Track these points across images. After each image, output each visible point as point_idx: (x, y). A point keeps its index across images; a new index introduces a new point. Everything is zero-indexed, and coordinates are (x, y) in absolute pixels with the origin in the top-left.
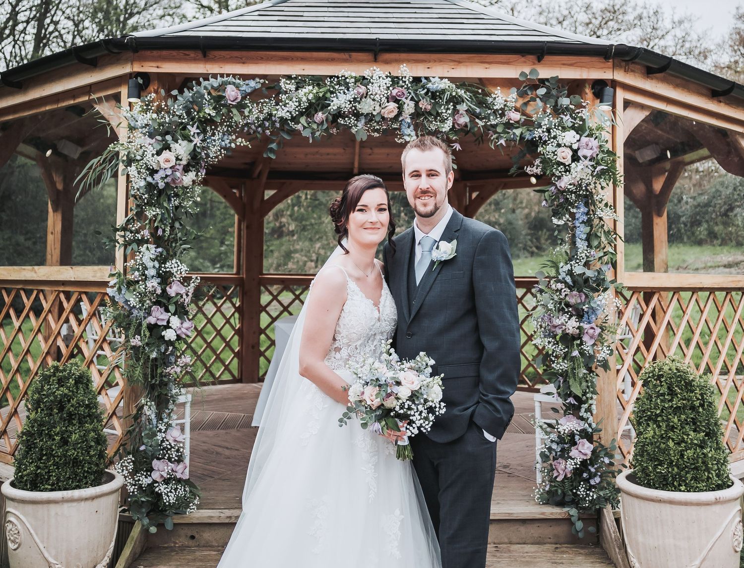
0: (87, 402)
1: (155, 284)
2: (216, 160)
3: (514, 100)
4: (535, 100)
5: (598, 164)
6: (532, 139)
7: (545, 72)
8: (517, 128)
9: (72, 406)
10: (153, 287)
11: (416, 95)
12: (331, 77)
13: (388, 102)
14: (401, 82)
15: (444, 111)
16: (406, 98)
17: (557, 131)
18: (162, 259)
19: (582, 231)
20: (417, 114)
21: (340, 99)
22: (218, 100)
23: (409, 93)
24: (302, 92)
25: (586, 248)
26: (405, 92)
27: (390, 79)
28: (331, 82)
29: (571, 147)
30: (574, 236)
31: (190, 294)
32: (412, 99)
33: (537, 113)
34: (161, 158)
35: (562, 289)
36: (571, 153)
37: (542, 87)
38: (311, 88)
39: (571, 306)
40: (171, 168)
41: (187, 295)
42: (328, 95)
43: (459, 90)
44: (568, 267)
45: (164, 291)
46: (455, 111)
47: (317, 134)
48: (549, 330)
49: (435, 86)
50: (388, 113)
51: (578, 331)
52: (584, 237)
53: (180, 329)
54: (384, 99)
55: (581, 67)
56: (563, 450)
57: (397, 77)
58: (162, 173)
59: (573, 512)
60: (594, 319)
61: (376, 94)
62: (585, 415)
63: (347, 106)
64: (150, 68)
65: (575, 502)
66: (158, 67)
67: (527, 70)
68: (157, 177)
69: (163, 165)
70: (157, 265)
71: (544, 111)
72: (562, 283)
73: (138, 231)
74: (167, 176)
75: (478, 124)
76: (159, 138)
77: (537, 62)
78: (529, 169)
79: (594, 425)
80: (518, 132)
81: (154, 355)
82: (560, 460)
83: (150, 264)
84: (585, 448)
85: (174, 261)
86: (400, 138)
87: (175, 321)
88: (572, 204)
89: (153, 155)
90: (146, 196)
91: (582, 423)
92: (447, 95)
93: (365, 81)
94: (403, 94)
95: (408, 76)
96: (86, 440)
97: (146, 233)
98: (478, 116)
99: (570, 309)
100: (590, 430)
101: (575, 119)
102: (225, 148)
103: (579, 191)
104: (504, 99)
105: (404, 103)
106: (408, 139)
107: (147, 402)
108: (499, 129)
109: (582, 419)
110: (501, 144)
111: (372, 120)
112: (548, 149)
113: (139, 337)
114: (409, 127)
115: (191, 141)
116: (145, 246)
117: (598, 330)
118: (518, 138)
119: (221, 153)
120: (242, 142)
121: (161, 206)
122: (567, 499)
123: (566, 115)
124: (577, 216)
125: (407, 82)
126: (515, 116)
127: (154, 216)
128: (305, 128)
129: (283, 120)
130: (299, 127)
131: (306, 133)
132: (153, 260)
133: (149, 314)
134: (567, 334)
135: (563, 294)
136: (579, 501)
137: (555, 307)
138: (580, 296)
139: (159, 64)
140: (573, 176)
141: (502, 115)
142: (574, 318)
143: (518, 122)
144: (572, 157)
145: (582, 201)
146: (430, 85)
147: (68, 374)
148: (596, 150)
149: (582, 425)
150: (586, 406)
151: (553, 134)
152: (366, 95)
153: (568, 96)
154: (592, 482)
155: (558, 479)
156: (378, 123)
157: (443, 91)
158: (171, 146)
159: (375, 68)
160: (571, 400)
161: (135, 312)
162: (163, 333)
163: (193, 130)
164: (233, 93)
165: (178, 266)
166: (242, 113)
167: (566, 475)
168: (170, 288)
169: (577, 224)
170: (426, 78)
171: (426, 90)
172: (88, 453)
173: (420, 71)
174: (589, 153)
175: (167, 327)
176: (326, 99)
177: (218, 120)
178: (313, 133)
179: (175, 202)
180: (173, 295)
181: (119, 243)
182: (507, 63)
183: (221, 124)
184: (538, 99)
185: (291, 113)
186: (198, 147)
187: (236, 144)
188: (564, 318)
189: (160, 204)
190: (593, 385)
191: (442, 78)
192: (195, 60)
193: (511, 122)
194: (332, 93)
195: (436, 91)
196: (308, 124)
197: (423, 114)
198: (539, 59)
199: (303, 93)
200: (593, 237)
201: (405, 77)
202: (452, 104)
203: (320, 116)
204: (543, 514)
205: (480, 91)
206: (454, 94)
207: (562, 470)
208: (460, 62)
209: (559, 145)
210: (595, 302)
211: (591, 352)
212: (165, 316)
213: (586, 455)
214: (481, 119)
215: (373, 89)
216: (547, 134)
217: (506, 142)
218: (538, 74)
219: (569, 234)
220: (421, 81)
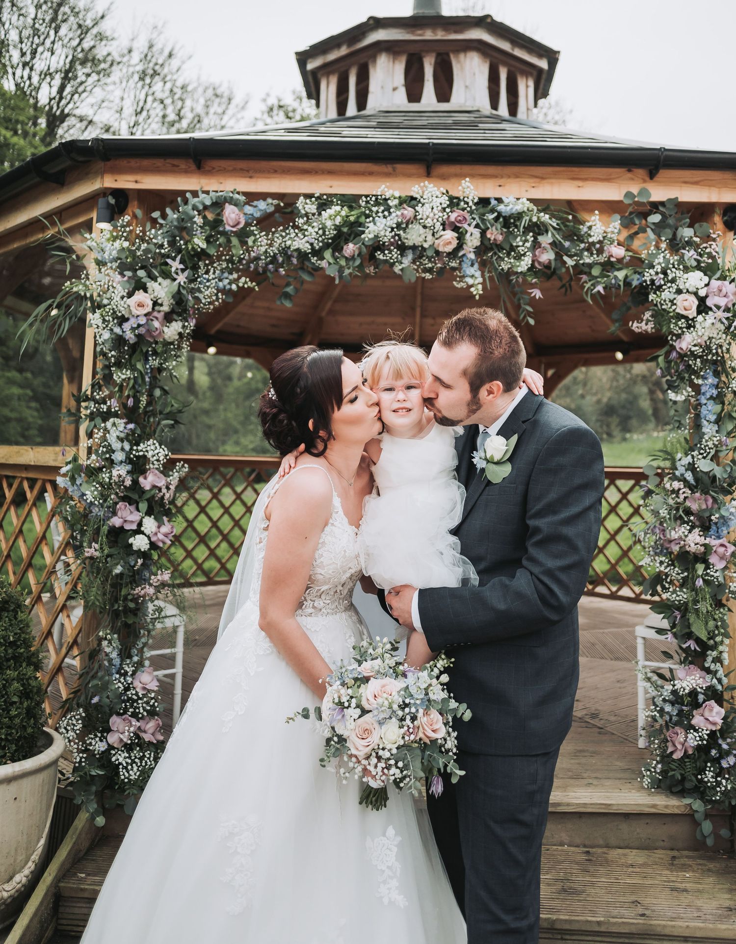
0: (11, 639)
1: (124, 472)
2: (212, 307)
3: (616, 231)
4: (645, 231)
6: (641, 284)
7: (659, 193)
8: (619, 269)
10: (120, 476)
11: (483, 221)
12: (366, 196)
13: (444, 230)
14: (462, 203)
15: (521, 244)
16: (469, 225)
17: (677, 272)
18: (134, 439)
19: (710, 410)
20: (485, 248)
21: (378, 224)
22: (214, 226)
23: (474, 219)
24: (325, 214)
25: (714, 433)
26: (468, 216)
27: (447, 199)
28: (367, 202)
29: (696, 294)
30: (698, 416)
31: (172, 487)
32: (477, 226)
33: (648, 249)
34: (132, 301)
35: (679, 489)
36: (697, 303)
37: (655, 213)
38: (339, 208)
39: (693, 514)
40: (146, 315)
41: (168, 488)
42: (362, 219)
43: (542, 214)
44: (689, 459)
45: (135, 482)
46: (536, 245)
47: (347, 272)
48: (662, 545)
49: (508, 208)
50: (444, 245)
51: (702, 549)
52: (713, 418)
53: (156, 534)
54: (438, 226)
55: (710, 186)
56: (680, 713)
57: (457, 197)
58: (133, 322)
59: (698, 805)
60: (725, 532)
61: (428, 217)
62: (713, 667)
63: (387, 234)
64: (126, 182)
65: (700, 791)
66: (137, 182)
67: (635, 191)
68: (127, 326)
69: (136, 311)
70: (127, 447)
71: (657, 247)
72: (679, 481)
73: (103, 401)
74: (139, 326)
75: (565, 263)
76: (129, 273)
77: (647, 179)
78: (635, 324)
79: (725, 681)
80: (621, 275)
81: (118, 570)
82: (678, 729)
83: (117, 445)
84: (713, 714)
85: (151, 442)
86: (460, 281)
87: (150, 524)
88: (696, 373)
89: (122, 298)
90: (114, 353)
91: (708, 677)
92: (525, 220)
93: (414, 202)
94: (465, 218)
95: (471, 195)
97: (114, 404)
98: (566, 252)
99: (692, 518)
100: (719, 687)
101: (701, 255)
102: (223, 291)
103: (707, 355)
104: (604, 228)
105: (466, 231)
106: (470, 281)
107: (106, 634)
108: (596, 272)
109: (708, 671)
110: (599, 292)
111: (423, 256)
112: (663, 297)
113: (96, 545)
114: (472, 265)
115: (175, 280)
116: (112, 420)
117: (732, 548)
118: (621, 283)
119: (217, 299)
120: (246, 282)
121: (133, 369)
122: (688, 785)
123: (688, 251)
124: (703, 389)
125: (471, 204)
126: (618, 252)
127: (124, 380)
128: (330, 264)
129: (302, 256)
130: (324, 264)
131: (332, 272)
132: (121, 439)
133: (114, 513)
134: (688, 552)
135: (682, 497)
136: (705, 790)
137: (669, 514)
138: (706, 501)
139: (138, 178)
140: (700, 334)
141: (600, 251)
142: (697, 530)
143: (620, 261)
144: (698, 307)
145: (709, 368)
146: (501, 208)
148: (733, 298)
149: (709, 680)
150: (715, 653)
151: (671, 276)
152: (414, 220)
153: (691, 226)
154: (725, 764)
155: (675, 756)
156: (430, 261)
157: (519, 216)
158: (148, 285)
159: (426, 182)
160: (692, 644)
161: (95, 510)
162: (131, 540)
163: (175, 264)
164: (233, 216)
165: (156, 448)
166: (243, 243)
167: (686, 751)
168: (145, 478)
169: (704, 401)
170: (496, 199)
171: (496, 214)
173: (489, 189)
174: (722, 302)
175: (139, 531)
176: (361, 225)
178: (341, 270)
179: (154, 362)
180: (148, 488)
182: (608, 180)
183: (219, 259)
184: (649, 230)
185: (312, 244)
186: (184, 288)
187: (238, 286)
188: (683, 530)
189: (131, 365)
190: (725, 625)
192: (185, 173)
193: (612, 259)
194: (367, 216)
195: (510, 216)
196: (336, 260)
197: (491, 249)
198: (652, 175)
199: (327, 215)
200: (724, 420)
201: (468, 197)
202: (531, 234)
203: (350, 249)
204: (654, 806)
205: (570, 217)
206: (535, 219)
207: (680, 743)
208: (543, 178)
209: (679, 292)
210: (728, 510)
211: (721, 579)
212: (135, 517)
213: (715, 724)
214: (571, 256)
215: (424, 211)
216: (662, 276)
217: (604, 288)
218: (649, 195)
219: (691, 413)
220: (490, 203)
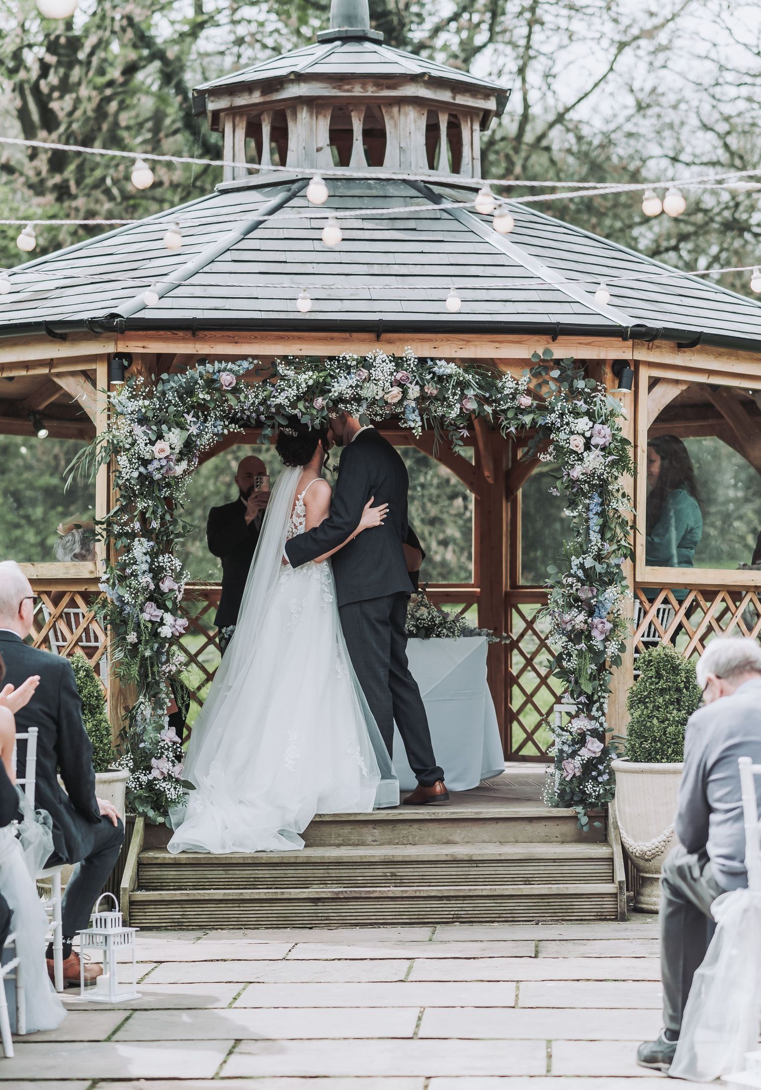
1: (149, 579)
2: (208, 447)
3: (526, 383)
4: (548, 383)
5: (610, 454)
6: (545, 425)
7: (559, 352)
8: (528, 413)
9: (84, 696)
10: (145, 582)
11: (422, 379)
12: (331, 358)
13: (392, 387)
14: (405, 364)
15: (451, 396)
16: (411, 383)
17: (570, 417)
18: (153, 554)
19: (595, 522)
20: (423, 398)
21: (341, 384)
22: (211, 383)
23: (414, 377)
24: (302, 378)
25: (599, 540)
26: (410, 376)
27: (394, 364)
28: (331, 365)
29: (583, 435)
30: (588, 528)
31: (182, 590)
32: (417, 383)
33: (550, 397)
34: (155, 448)
35: (573, 583)
36: (583, 441)
37: (556, 368)
38: (311, 373)
39: (581, 601)
40: (165, 458)
41: (180, 591)
42: (328, 380)
43: (466, 374)
44: (580, 560)
45: (157, 587)
46: (463, 396)
47: (317, 421)
49: (442, 370)
50: (392, 398)
51: (586, 626)
52: (597, 528)
53: (174, 626)
54: (388, 384)
55: (598, 346)
56: (574, 752)
57: (401, 358)
58: (156, 464)
59: (579, 809)
60: (605, 614)
61: (379, 378)
62: (596, 714)
63: (349, 392)
64: (134, 347)
65: (583, 800)
66: (144, 347)
67: (540, 352)
68: (151, 468)
69: (157, 455)
70: (149, 560)
71: (558, 395)
72: (573, 577)
73: (126, 524)
74: (162, 467)
75: (486, 409)
76: (154, 428)
77: (551, 341)
78: (542, 456)
79: (605, 725)
80: (527, 419)
81: (148, 653)
82: (570, 760)
83: (142, 559)
84: (594, 747)
85: (167, 556)
86: (403, 423)
87: (168, 618)
88: (585, 495)
89: (146, 445)
90: (138, 487)
91: (593, 722)
92: (454, 380)
93: (367, 364)
94: (408, 378)
95: (413, 359)
96: (98, 730)
97: (137, 525)
98: (488, 401)
99: (580, 604)
100: (601, 729)
101: (589, 404)
102: (217, 435)
103: (592, 481)
104: (515, 382)
105: (409, 387)
106: (413, 425)
108: (510, 414)
109: (593, 718)
110: (512, 431)
111: (374, 404)
112: (560, 436)
113: (135, 633)
114: (414, 412)
115: (186, 429)
116: (137, 539)
117: (609, 626)
118: (529, 426)
119: (213, 440)
120: (236, 428)
122: (575, 798)
123: (579, 400)
124: (591, 507)
125: (412, 366)
126: (526, 401)
127: (145, 507)
128: (303, 413)
129: (279, 407)
130: (297, 413)
132: (145, 554)
133: (142, 611)
134: (576, 630)
135: (574, 589)
136: (585, 797)
137: (564, 602)
138: (592, 591)
139: (145, 344)
140: (586, 465)
141: (514, 398)
142: (582, 613)
143: (529, 407)
144: (585, 444)
145: (595, 491)
146: (435, 369)
147: (77, 666)
148: (609, 439)
149: (594, 725)
150: (598, 705)
151: (566, 420)
152: (368, 379)
153: (584, 379)
154: (600, 779)
155: (567, 779)
156: (380, 407)
157: (450, 376)
158: (165, 434)
159: (377, 349)
160: (582, 699)
161: (128, 608)
162: (159, 630)
163: (189, 418)
164: (228, 378)
165: (172, 561)
166: (237, 399)
167: (574, 774)
168: (163, 583)
169: (591, 515)
170: (432, 359)
171: (431, 374)
172: (102, 742)
174: (600, 442)
175: (162, 623)
176: (325, 383)
177: (212, 405)
178: (312, 420)
180: (166, 591)
181: (103, 537)
182: (519, 342)
183: (214, 409)
184: (551, 382)
186: (193, 435)
187: (229, 431)
188: (573, 613)
189: (151, 496)
190: (605, 684)
191: (449, 360)
192: (184, 340)
193: (522, 407)
194: (333, 377)
195: (443, 375)
196: (307, 410)
197: (428, 399)
198: (554, 339)
199: (302, 380)
200: (606, 529)
201: (410, 360)
202: (459, 389)
203: (320, 402)
204: (550, 812)
205: (489, 373)
206: (461, 379)
207: (571, 769)
208: (468, 341)
209: (572, 433)
210: (604, 596)
211: (601, 647)
212: (160, 612)
213: (594, 753)
214: (490, 404)
215: (376, 373)
216: (559, 420)
217: (516, 429)
218: (552, 354)
219: (584, 525)
220: (427, 362)
